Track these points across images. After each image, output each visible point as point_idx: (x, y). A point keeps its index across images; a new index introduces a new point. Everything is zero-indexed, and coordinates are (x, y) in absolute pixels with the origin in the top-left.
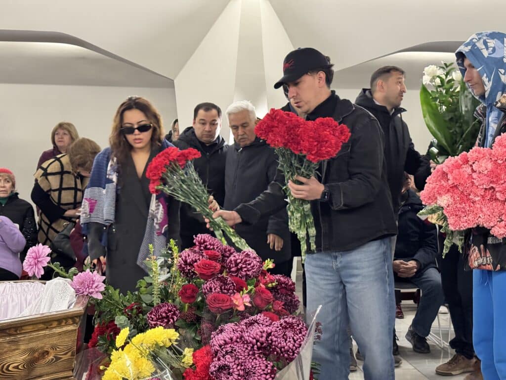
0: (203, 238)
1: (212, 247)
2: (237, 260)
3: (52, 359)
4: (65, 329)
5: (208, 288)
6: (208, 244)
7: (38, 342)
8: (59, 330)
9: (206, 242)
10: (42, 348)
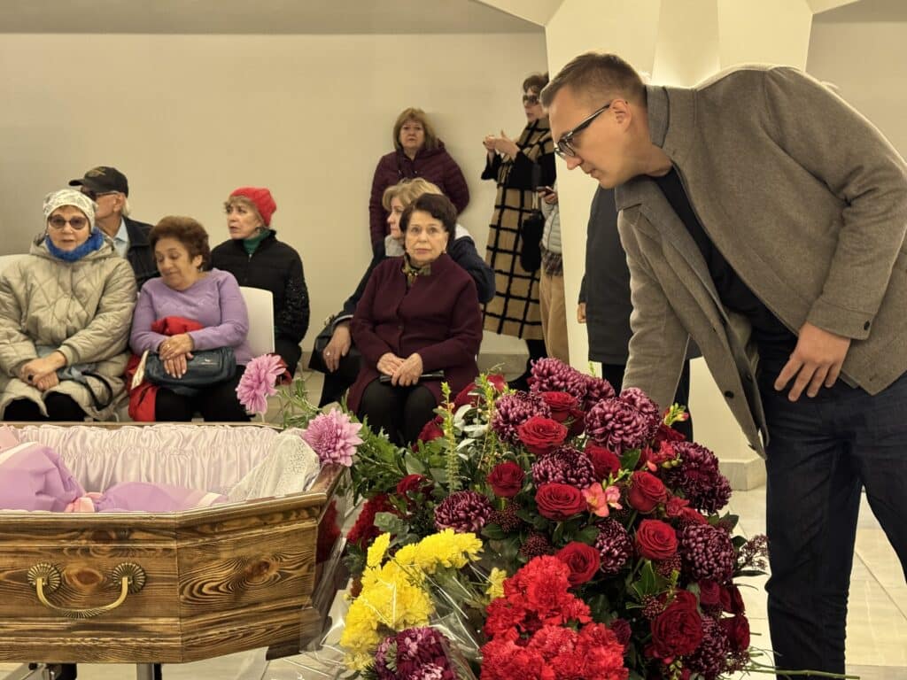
0: (547, 366)
1: (562, 384)
2: (606, 413)
3: (276, 577)
4: (296, 526)
5: (541, 472)
6: (555, 378)
7: (252, 548)
8: (285, 528)
9: (553, 374)
10: (257, 557)
